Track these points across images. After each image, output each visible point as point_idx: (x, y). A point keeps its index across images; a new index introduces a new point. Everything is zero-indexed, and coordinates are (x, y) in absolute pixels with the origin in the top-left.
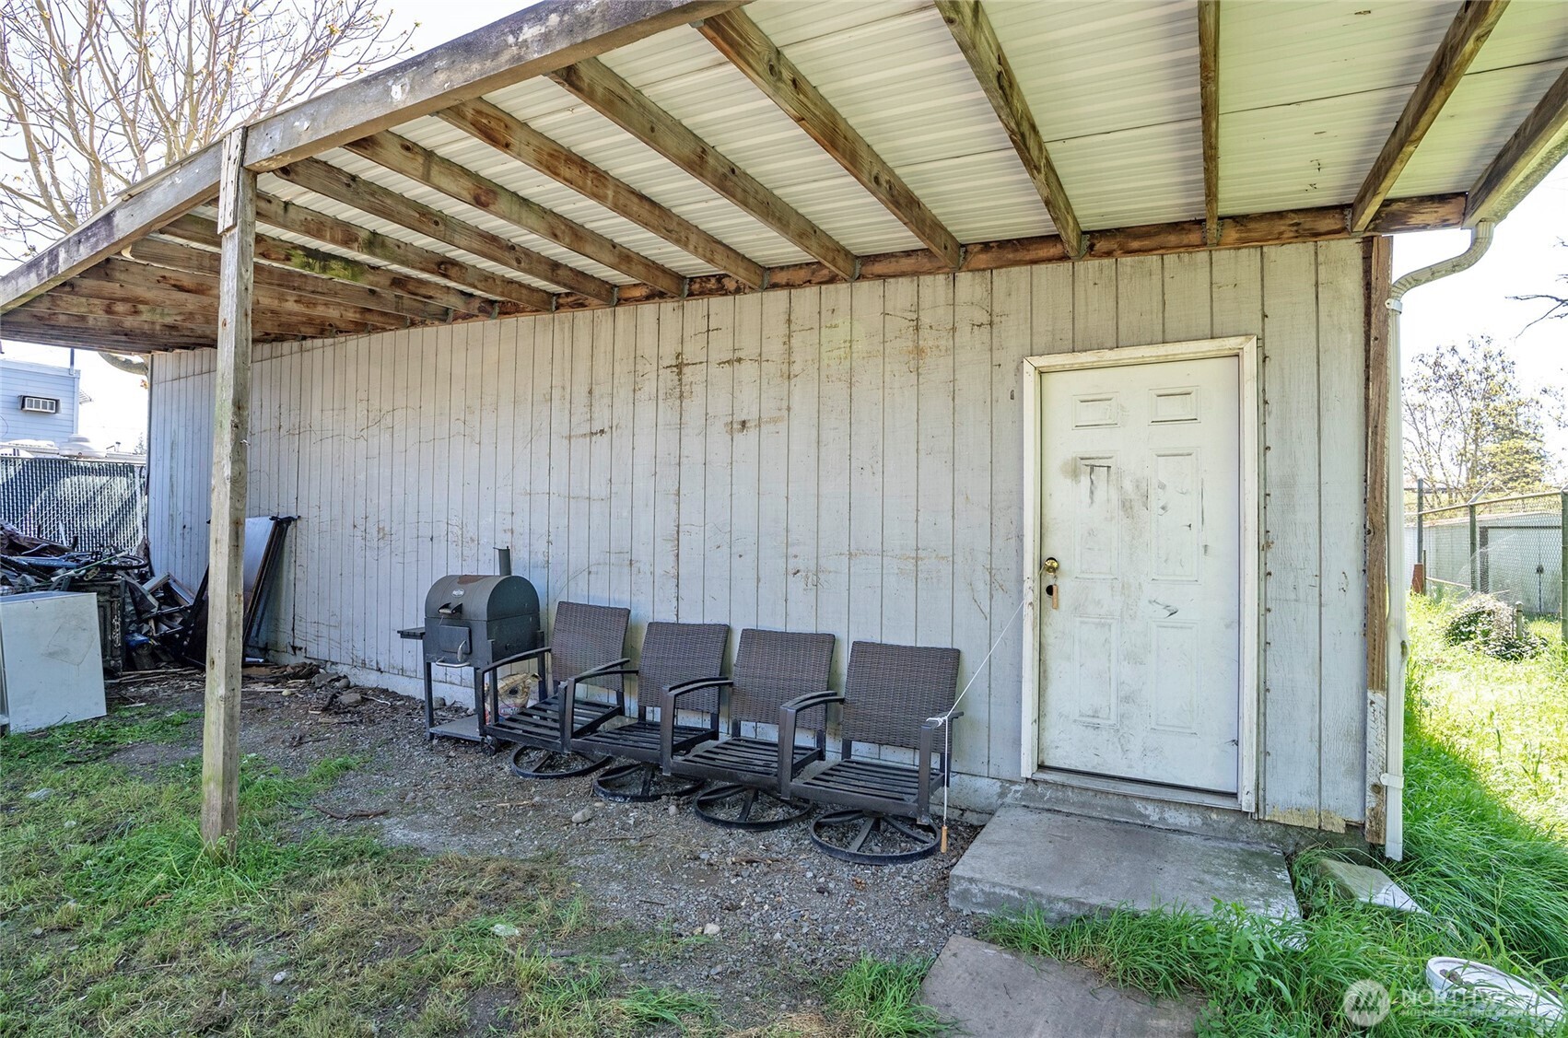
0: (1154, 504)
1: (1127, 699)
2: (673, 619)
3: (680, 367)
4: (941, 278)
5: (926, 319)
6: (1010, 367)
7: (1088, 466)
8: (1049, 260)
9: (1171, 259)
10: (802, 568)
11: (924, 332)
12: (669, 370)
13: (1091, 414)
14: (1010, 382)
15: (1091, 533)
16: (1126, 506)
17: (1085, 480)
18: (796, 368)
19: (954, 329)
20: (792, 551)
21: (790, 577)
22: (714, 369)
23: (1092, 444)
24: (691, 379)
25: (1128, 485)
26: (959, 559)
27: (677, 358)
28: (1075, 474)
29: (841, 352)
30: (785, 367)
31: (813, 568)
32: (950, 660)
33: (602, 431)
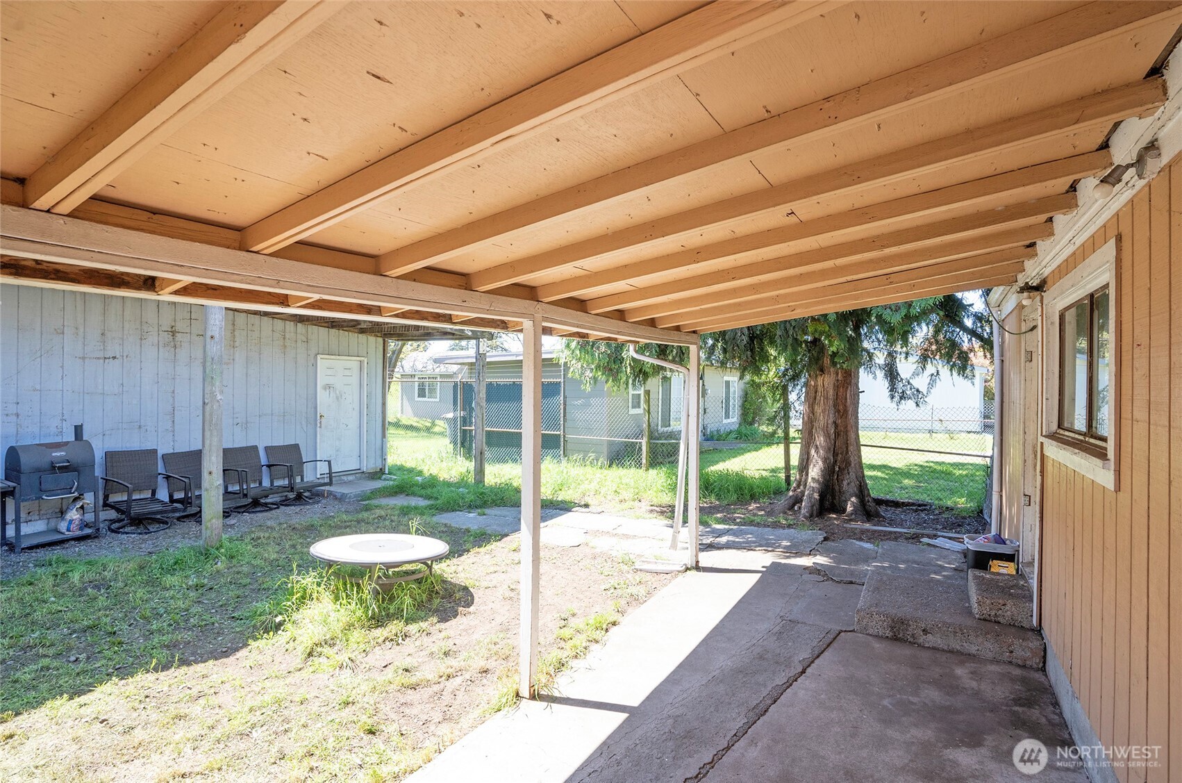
0: (343, 398)
1: (337, 451)
2: (172, 451)
3: (173, 333)
4: (292, 323)
5: (287, 336)
6: (312, 356)
7: (328, 387)
8: (325, 327)
9: (350, 333)
10: (239, 422)
11: (287, 340)
12: (166, 333)
13: (329, 372)
14: (313, 361)
15: (329, 406)
16: (337, 398)
17: (328, 391)
18: (237, 344)
19: (296, 341)
20: (235, 416)
21: (235, 426)
22: (194, 337)
23: (330, 380)
24: (181, 339)
25: (338, 392)
26: (297, 416)
27: (172, 327)
28: (325, 389)
29: (256, 341)
30: (232, 343)
31: (245, 422)
32: (296, 447)
33: (114, 358)
